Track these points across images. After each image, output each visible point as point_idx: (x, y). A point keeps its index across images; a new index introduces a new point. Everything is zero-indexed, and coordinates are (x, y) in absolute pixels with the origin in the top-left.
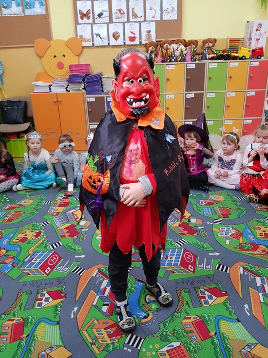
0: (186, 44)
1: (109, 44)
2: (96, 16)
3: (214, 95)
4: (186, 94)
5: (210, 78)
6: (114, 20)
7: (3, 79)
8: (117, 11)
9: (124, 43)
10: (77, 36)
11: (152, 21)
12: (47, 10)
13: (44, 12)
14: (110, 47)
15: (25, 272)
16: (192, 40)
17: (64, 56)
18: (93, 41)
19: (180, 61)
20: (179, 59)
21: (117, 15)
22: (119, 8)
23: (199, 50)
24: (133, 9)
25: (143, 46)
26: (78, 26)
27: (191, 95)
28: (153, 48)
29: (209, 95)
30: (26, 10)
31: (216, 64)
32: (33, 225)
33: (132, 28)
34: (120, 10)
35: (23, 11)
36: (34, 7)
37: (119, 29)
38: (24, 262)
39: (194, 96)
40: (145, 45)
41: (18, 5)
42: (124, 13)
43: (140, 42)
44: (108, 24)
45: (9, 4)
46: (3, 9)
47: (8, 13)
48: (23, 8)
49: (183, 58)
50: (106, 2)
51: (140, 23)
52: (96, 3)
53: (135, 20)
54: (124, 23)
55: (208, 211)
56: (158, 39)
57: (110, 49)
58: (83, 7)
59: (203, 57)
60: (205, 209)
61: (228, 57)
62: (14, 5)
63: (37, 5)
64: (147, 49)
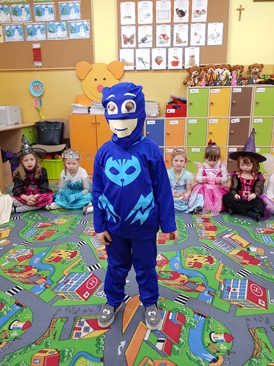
0: (231, 69)
1: (151, 68)
2: (140, 41)
3: (261, 121)
4: (231, 119)
5: (257, 103)
6: (158, 45)
7: (42, 100)
8: (161, 36)
9: (167, 67)
10: (119, 60)
11: (196, 46)
12: (91, 34)
13: (88, 37)
14: (152, 71)
15: (59, 294)
16: (237, 65)
17: (105, 79)
18: (135, 65)
19: (225, 85)
20: (225, 83)
21: (161, 40)
22: (163, 33)
23: (244, 75)
24: (177, 34)
25: (185, 71)
26: (121, 51)
27: (237, 120)
28: (196, 72)
29: (256, 120)
30: (70, 34)
31: (264, 88)
32: (68, 245)
33: (175, 53)
34: (164, 36)
35: (68, 35)
36: (79, 32)
37: (162, 53)
38: (58, 284)
39: (239, 121)
40: (188, 70)
41: (64, 30)
42: (168, 38)
43: (183, 67)
44: (151, 49)
45: (55, 28)
46: (49, 33)
47: (53, 37)
48: (68, 32)
49: (228, 82)
50: (151, 28)
51: (184, 48)
52: (140, 28)
53: (179, 45)
54: (167, 48)
55: (269, 239)
56: (202, 64)
57: (152, 74)
58: (128, 32)
59: (250, 82)
60: (264, 238)
62: (59, 29)
63: (82, 29)
64: (190, 74)
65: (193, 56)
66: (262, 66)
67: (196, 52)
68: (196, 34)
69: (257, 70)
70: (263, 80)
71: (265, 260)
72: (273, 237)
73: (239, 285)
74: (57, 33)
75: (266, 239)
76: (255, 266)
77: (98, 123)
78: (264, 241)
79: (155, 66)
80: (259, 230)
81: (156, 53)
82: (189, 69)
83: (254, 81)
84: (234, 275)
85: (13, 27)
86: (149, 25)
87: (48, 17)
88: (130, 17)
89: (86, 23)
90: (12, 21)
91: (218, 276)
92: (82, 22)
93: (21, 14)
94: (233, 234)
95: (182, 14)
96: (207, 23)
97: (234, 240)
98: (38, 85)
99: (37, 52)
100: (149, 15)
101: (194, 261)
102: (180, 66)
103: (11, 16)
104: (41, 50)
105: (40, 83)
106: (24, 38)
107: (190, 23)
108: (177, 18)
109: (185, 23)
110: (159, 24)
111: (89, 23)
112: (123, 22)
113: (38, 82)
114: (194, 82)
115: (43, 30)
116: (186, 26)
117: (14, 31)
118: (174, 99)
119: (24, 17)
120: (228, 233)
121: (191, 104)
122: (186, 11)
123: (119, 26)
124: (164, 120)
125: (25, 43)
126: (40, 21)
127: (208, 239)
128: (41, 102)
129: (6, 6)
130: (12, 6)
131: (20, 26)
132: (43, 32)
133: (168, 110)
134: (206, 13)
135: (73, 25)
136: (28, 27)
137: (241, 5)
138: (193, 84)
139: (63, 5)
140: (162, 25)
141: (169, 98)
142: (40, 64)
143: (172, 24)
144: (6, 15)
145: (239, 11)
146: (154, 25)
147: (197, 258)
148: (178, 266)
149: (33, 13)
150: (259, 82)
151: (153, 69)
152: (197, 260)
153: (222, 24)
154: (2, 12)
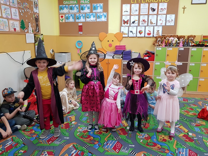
0: (179, 38)
1: (136, 36)
3: (194, 64)
5: (192, 56)
6: (140, 25)
8: (143, 21)
9: (145, 36)
11: (160, 26)
12: (107, 19)
13: (106, 20)
15: (106, 150)
16: (182, 36)
17: (113, 41)
18: (128, 34)
19: (175, 46)
22: (144, 19)
24: (150, 20)
25: (154, 37)
26: (122, 27)
27: (180, 64)
28: (160, 39)
29: (191, 64)
30: (97, 19)
31: (196, 49)
33: (149, 29)
34: (144, 20)
35: (96, 20)
36: (102, 18)
37: (143, 29)
38: (104, 145)
39: (182, 64)
40: (156, 37)
41: (94, 17)
42: (146, 22)
43: (153, 36)
44: (137, 27)
46: (87, 18)
47: (89, 20)
48: (96, 18)
49: (177, 44)
50: (137, 17)
51: (154, 26)
52: (132, 17)
53: (152, 25)
54: (145, 26)
55: (198, 129)
56: (163, 34)
57: (137, 39)
58: (125, 18)
59: (188, 45)
60: (196, 128)
61: (203, 45)
62: (92, 17)
63: (103, 17)
64: (156, 39)
65: (158, 31)
66: (195, 36)
67: (160, 29)
68: (160, 20)
69: (192, 38)
70: (195, 44)
71: (196, 140)
72: (200, 128)
73: (184, 151)
75: (196, 129)
76: (192, 142)
77: (109, 63)
78: (195, 130)
79: (139, 35)
80: (193, 124)
81: (139, 29)
83: (190, 44)
84: (182, 146)
85: (70, 15)
86: (136, 15)
87: (87, 10)
88: (127, 11)
90: (69, 12)
91: (174, 146)
92: (103, 13)
93: (74, 9)
94: (180, 125)
95: (154, 10)
96: (166, 15)
97: (181, 129)
98: (80, 43)
99: (81, 27)
100: (137, 11)
101: (163, 138)
102: (151, 35)
103: (69, 10)
104: (83, 26)
106: (75, 20)
107: (157, 15)
108: (151, 12)
111: (107, 14)
112: (124, 14)
113: (80, 41)
114: (159, 44)
115: (84, 17)
116: (156, 16)
117: (70, 17)
118: (148, 52)
119: (75, 10)
120: (178, 125)
121: (157, 55)
122: (156, 9)
123: (122, 15)
125: (75, 23)
126: (83, 12)
127: (168, 127)
128: (81, 51)
129: (67, 6)
130: (70, 5)
131: (73, 15)
132: (84, 18)
134: (166, 10)
135: (99, 15)
136: (77, 15)
137: (184, 6)
138: (158, 45)
139: (95, 5)
140: (143, 15)
141: (145, 51)
142: (81, 33)
143: (148, 15)
144: (67, 9)
145: (183, 9)
146: (139, 15)
147: (164, 137)
148: (155, 140)
149: (80, 9)
150: (193, 45)
151: (137, 36)
152: (164, 138)
153: (174, 15)
154: (65, 8)
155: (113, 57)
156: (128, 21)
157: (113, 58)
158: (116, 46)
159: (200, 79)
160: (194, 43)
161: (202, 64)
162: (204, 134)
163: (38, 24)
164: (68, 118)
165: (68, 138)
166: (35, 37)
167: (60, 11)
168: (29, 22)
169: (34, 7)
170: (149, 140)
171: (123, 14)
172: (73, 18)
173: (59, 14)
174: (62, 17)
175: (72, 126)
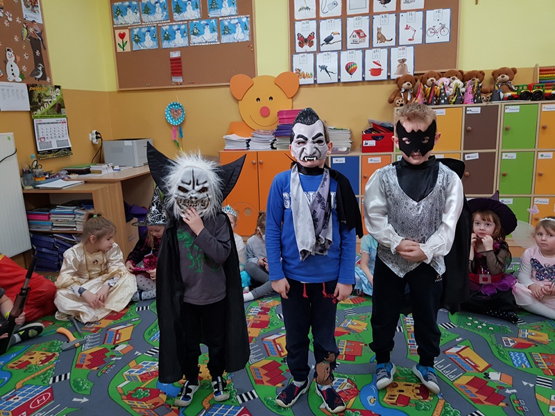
0: (465, 78)
1: (339, 80)
3: (514, 156)
4: (464, 154)
5: (507, 129)
6: (349, 46)
7: (183, 131)
8: (355, 34)
9: (363, 78)
10: (292, 70)
11: (408, 46)
12: (252, 35)
13: (247, 39)
14: (341, 84)
16: (474, 71)
17: (271, 98)
18: (315, 76)
19: (454, 103)
20: (454, 100)
21: (354, 38)
22: (358, 29)
23: (486, 85)
24: (378, 29)
25: (392, 82)
26: (295, 57)
27: (474, 155)
28: (409, 84)
29: (506, 155)
30: (223, 36)
31: (518, 107)
33: (376, 57)
34: (358, 32)
35: (219, 38)
36: (235, 32)
37: (356, 58)
39: (478, 157)
40: (397, 81)
41: (213, 30)
42: (365, 36)
43: (389, 77)
44: (339, 52)
45: (201, 29)
46: (192, 36)
47: (199, 41)
48: (219, 34)
49: (460, 98)
50: (339, 22)
51: (389, 48)
52: (322, 23)
54: (363, 50)
55: (522, 359)
56: (417, 70)
57: (341, 88)
58: (304, 29)
59: (495, 96)
60: (514, 355)
61: (539, 96)
62: (207, 30)
63: (239, 29)
64: (399, 86)
65: (404, 61)
66: (514, 71)
67: (409, 55)
68: (407, 28)
69: (507, 77)
70: (516, 93)
71: (513, 397)
72: (530, 354)
74: (204, 36)
75: (518, 359)
76: (496, 407)
77: (261, 164)
78: (513, 361)
79: (345, 77)
80: (506, 341)
81: (346, 58)
82: (398, 79)
83: (502, 95)
85: (144, 30)
86: (336, 18)
87: (191, 13)
88: (307, 8)
89: (244, 20)
90: (142, 21)
92: (238, 18)
93: (155, 12)
94: (463, 347)
96: (424, 11)
97: (464, 358)
98: (176, 109)
99: (176, 63)
100: (336, 4)
101: (398, 394)
102: (383, 76)
103: (140, 15)
104: (182, 60)
105: (180, 107)
106: (159, 45)
107: (398, 12)
108: (378, 6)
109: (390, 13)
110: (352, 16)
111: (249, 19)
112: (298, 15)
113: (177, 105)
114: (406, 98)
115: (185, 32)
116: (393, 17)
117: (144, 35)
118: (374, 124)
119: (159, 15)
120: (456, 346)
123: (292, 22)
124: (358, 157)
125: (160, 52)
126: (180, 19)
128: (181, 132)
129: (134, 3)
130: (143, 1)
131: (153, 28)
132: (185, 35)
133: (364, 141)
135: (226, 23)
136: (164, 28)
138: (403, 102)
140: (355, 17)
141: (367, 122)
142: (180, 80)
143: (371, 15)
144: (134, 14)
146: (344, 17)
147: (404, 388)
148: (372, 401)
149: (170, 9)
150: (509, 96)
151: (342, 81)
152: (403, 391)
153: (448, 11)
154: (130, 11)
155: (272, 144)
156: (311, 36)
157: (272, 148)
158: (280, 113)
159: (536, 199)
160: (512, 90)
161: (540, 154)
162: (541, 375)
163: (41, 55)
164: (110, 332)
165: (85, 400)
166: (31, 94)
167: (115, 20)
168: (8, 50)
169: (23, 7)
170: (352, 401)
171: (297, 17)
172: (153, 38)
173: (114, 29)
174: (122, 36)
175: (114, 359)
